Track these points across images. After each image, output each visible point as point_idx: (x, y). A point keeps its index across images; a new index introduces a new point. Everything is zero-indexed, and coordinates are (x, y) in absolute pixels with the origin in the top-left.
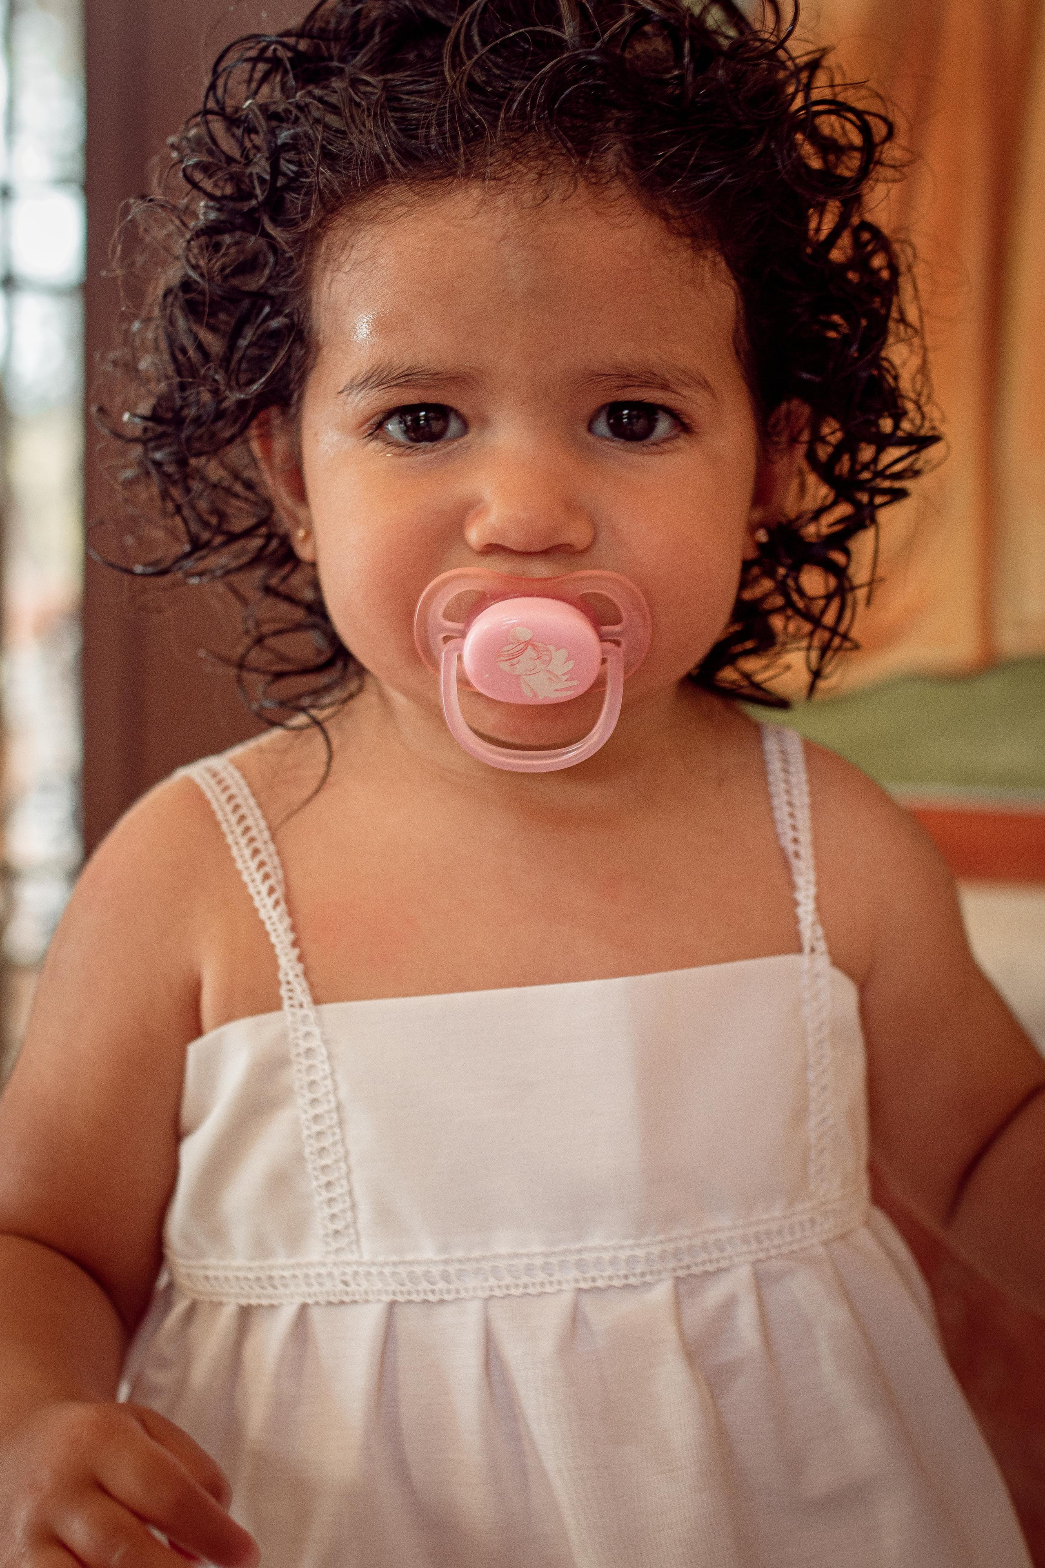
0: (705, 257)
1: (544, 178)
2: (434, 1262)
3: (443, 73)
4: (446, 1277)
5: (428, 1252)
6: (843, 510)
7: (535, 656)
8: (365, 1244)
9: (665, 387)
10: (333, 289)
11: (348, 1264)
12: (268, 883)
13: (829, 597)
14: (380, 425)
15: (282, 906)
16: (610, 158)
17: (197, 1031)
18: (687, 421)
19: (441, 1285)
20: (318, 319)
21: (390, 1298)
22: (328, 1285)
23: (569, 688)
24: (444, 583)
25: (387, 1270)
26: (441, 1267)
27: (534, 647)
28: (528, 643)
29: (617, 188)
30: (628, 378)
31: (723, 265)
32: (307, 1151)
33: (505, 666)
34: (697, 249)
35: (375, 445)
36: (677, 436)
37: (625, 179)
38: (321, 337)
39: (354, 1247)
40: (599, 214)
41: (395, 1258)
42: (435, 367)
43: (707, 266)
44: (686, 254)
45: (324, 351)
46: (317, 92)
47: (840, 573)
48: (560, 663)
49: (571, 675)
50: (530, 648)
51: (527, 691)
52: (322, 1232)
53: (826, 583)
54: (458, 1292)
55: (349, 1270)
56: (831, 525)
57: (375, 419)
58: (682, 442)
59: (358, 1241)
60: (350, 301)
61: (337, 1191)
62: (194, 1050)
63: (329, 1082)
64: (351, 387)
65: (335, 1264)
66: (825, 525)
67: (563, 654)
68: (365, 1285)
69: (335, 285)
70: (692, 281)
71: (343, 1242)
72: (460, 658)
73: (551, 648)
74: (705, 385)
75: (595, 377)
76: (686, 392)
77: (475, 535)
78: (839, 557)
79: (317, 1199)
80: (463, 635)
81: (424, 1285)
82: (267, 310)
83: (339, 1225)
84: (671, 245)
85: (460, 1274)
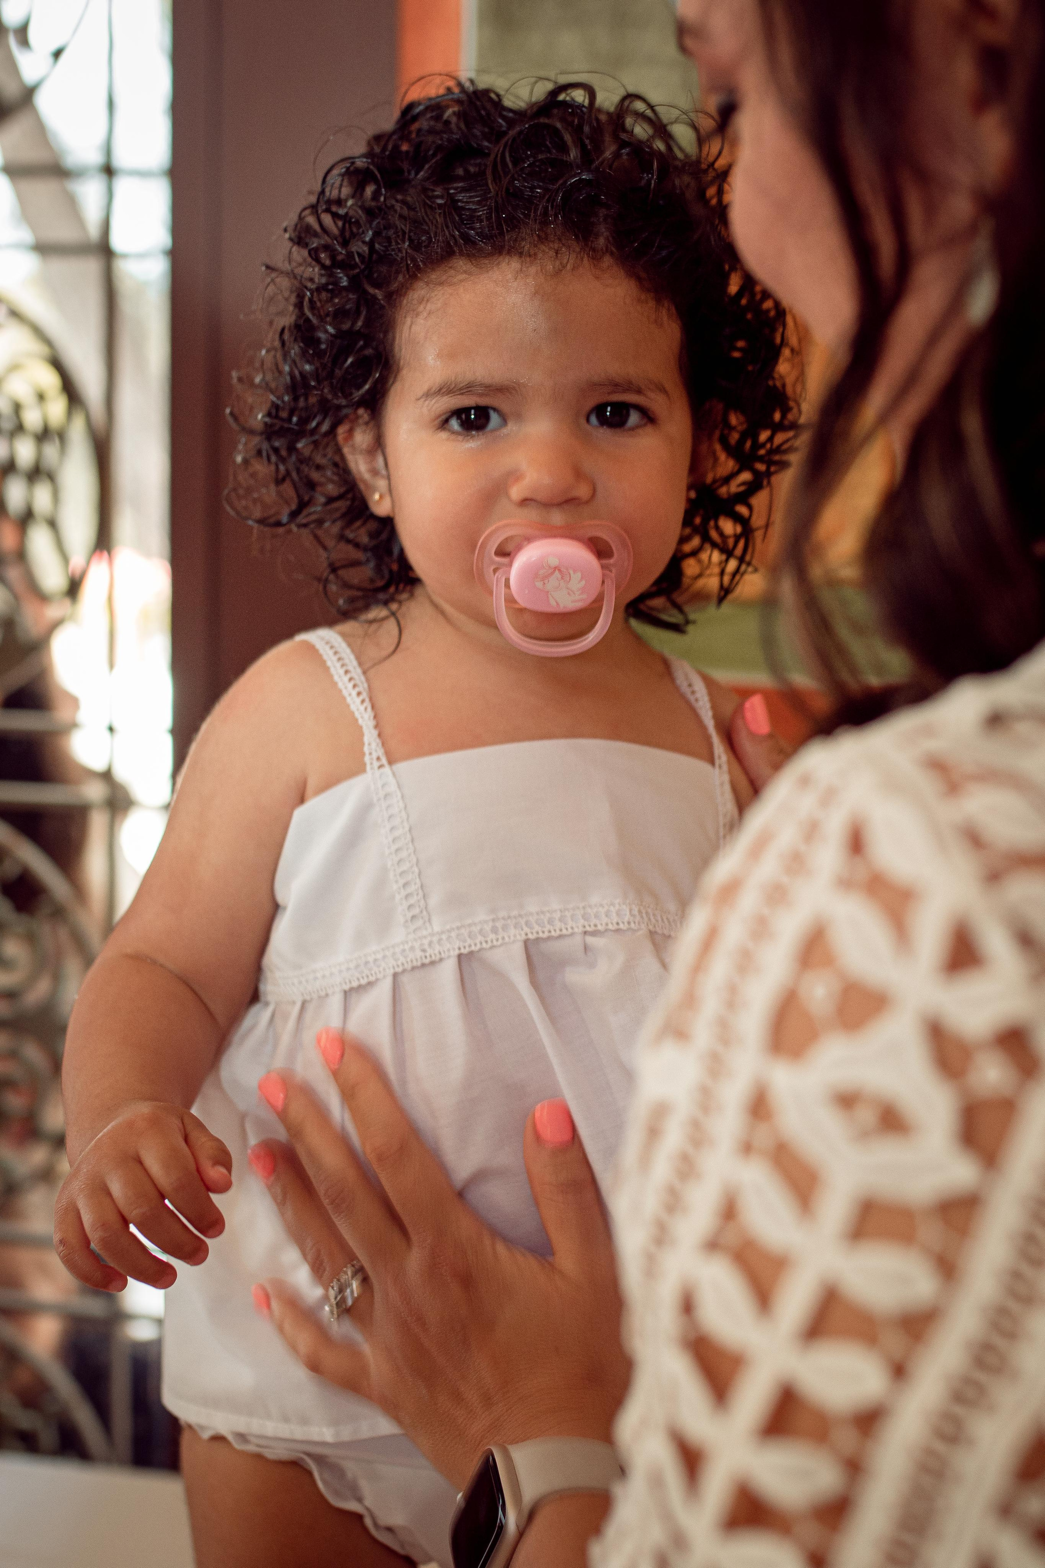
0: (663, 306)
1: (559, 255)
2: (486, 922)
3: (487, 185)
4: (494, 930)
5: (482, 915)
6: (746, 476)
7: (559, 576)
8: (436, 920)
9: (639, 391)
10: (412, 330)
11: (425, 937)
12: (357, 689)
13: (737, 538)
14: (447, 421)
15: (367, 703)
16: (601, 241)
17: (302, 800)
18: (652, 416)
19: (492, 936)
20: (401, 350)
21: (457, 952)
22: (411, 956)
23: (581, 600)
24: (497, 530)
25: (453, 934)
26: (491, 924)
27: (559, 570)
28: (555, 568)
29: (607, 260)
30: (616, 386)
31: (673, 310)
32: (389, 863)
33: (539, 584)
34: (658, 301)
35: (444, 435)
36: (645, 425)
37: (612, 254)
38: (402, 362)
39: (428, 924)
40: (597, 278)
41: (459, 924)
42: (488, 381)
43: (664, 312)
44: (652, 304)
45: (404, 372)
46: (399, 197)
47: (744, 522)
48: (576, 582)
49: (583, 590)
50: (557, 572)
51: (553, 603)
52: (402, 920)
53: (735, 529)
54: (503, 938)
55: (426, 942)
56: (739, 485)
57: (444, 417)
58: (649, 429)
59: (429, 920)
60: (426, 338)
61: (412, 888)
62: (299, 814)
63: (403, 814)
64: (428, 395)
65: (415, 940)
66: (734, 487)
67: (579, 575)
68: (437, 948)
69: (414, 327)
70: (656, 321)
71: (419, 923)
72: (507, 581)
73: (571, 572)
74: (663, 390)
75: (593, 386)
76: (652, 395)
77: (516, 492)
78: (743, 510)
79: (398, 897)
80: (510, 565)
81: (480, 938)
82: (361, 343)
83: (416, 911)
84: (643, 297)
85: (505, 928)
